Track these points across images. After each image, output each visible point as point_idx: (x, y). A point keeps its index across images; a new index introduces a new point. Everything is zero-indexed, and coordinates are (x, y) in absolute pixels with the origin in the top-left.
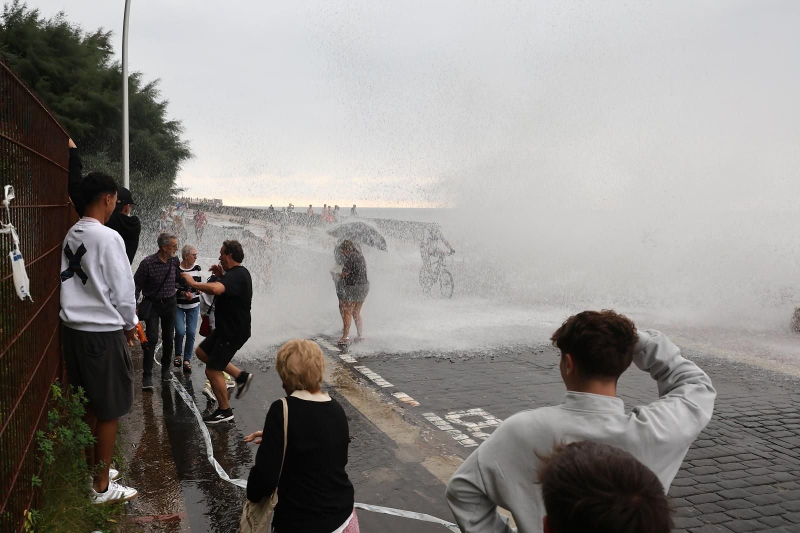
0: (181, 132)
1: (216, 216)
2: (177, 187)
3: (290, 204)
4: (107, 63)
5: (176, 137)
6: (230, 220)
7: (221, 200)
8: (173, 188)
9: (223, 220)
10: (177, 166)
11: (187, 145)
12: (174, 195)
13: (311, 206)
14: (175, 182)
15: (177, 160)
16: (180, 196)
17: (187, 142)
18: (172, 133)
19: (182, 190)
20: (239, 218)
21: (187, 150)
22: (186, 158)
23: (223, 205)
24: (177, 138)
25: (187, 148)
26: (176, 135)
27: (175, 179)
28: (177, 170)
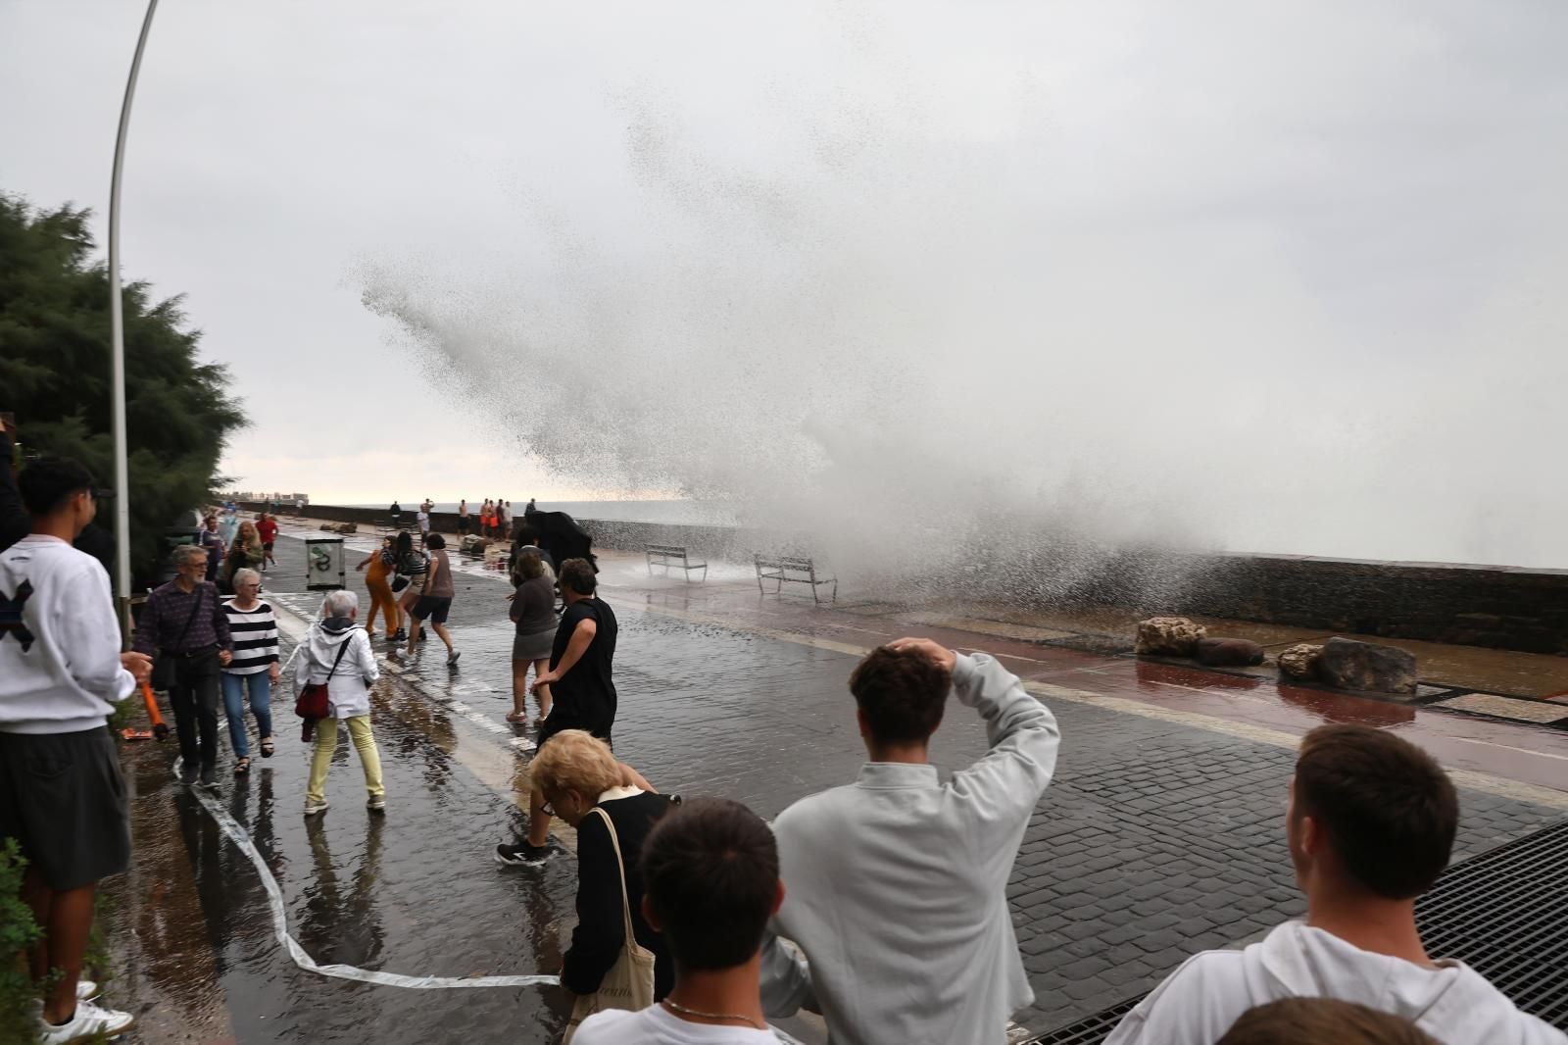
0: (227, 383)
1: (297, 523)
2: (221, 475)
3: (428, 500)
4: (81, 264)
5: (218, 391)
6: (323, 528)
7: (306, 496)
8: (213, 477)
9: (310, 528)
10: (220, 440)
11: (239, 406)
12: (216, 490)
13: (463, 501)
14: (218, 466)
15: (220, 430)
16: (227, 490)
17: (238, 400)
18: (209, 386)
19: (229, 480)
20: (339, 525)
21: (237, 414)
22: (238, 427)
23: (310, 503)
24: (219, 393)
25: (238, 410)
26: (218, 388)
27: (218, 462)
28: (221, 446)
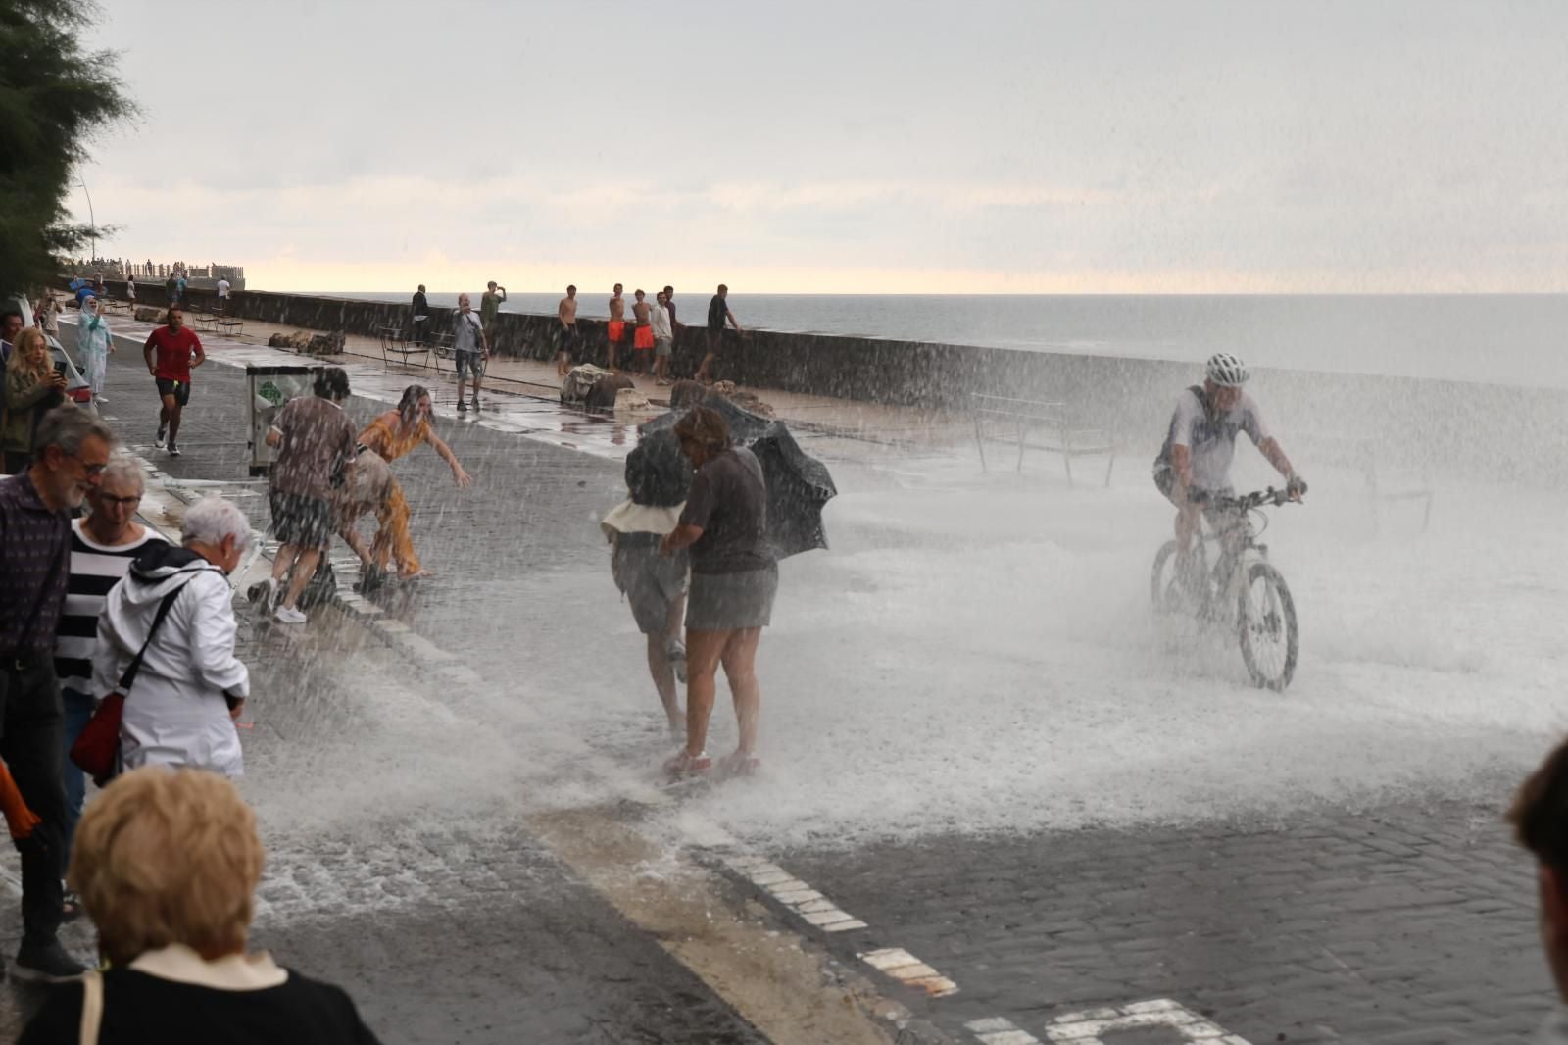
0: (84, 20)
1: (221, 328)
2: (71, 223)
3: (492, 285)
5: (64, 37)
6: (275, 343)
7: (240, 270)
8: (57, 225)
9: (249, 342)
10: (70, 145)
11: (107, 70)
12: (63, 253)
13: (572, 289)
14: (66, 203)
15: (71, 124)
16: (83, 255)
17: (105, 58)
18: (48, 25)
19: (90, 233)
20: (309, 335)
21: (104, 88)
22: (106, 117)
23: (248, 287)
24: (67, 42)
25: (106, 80)
26: (64, 31)
27: (62, 193)
28: (70, 159)
